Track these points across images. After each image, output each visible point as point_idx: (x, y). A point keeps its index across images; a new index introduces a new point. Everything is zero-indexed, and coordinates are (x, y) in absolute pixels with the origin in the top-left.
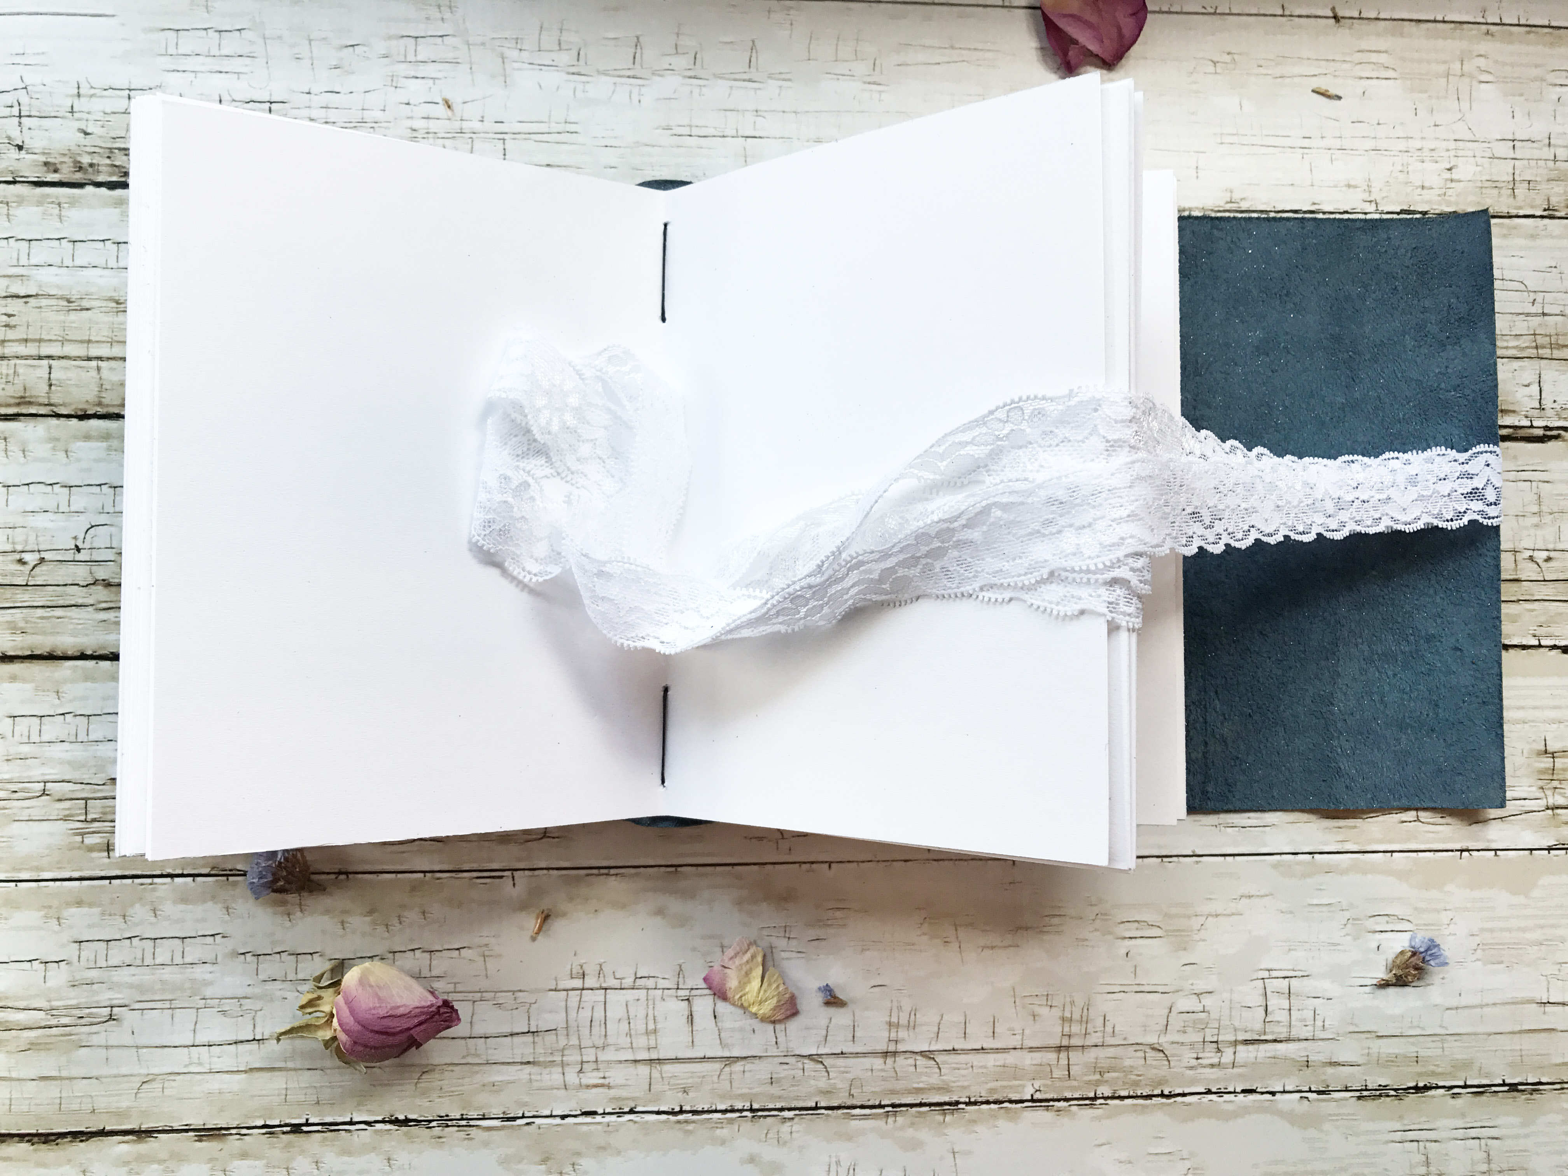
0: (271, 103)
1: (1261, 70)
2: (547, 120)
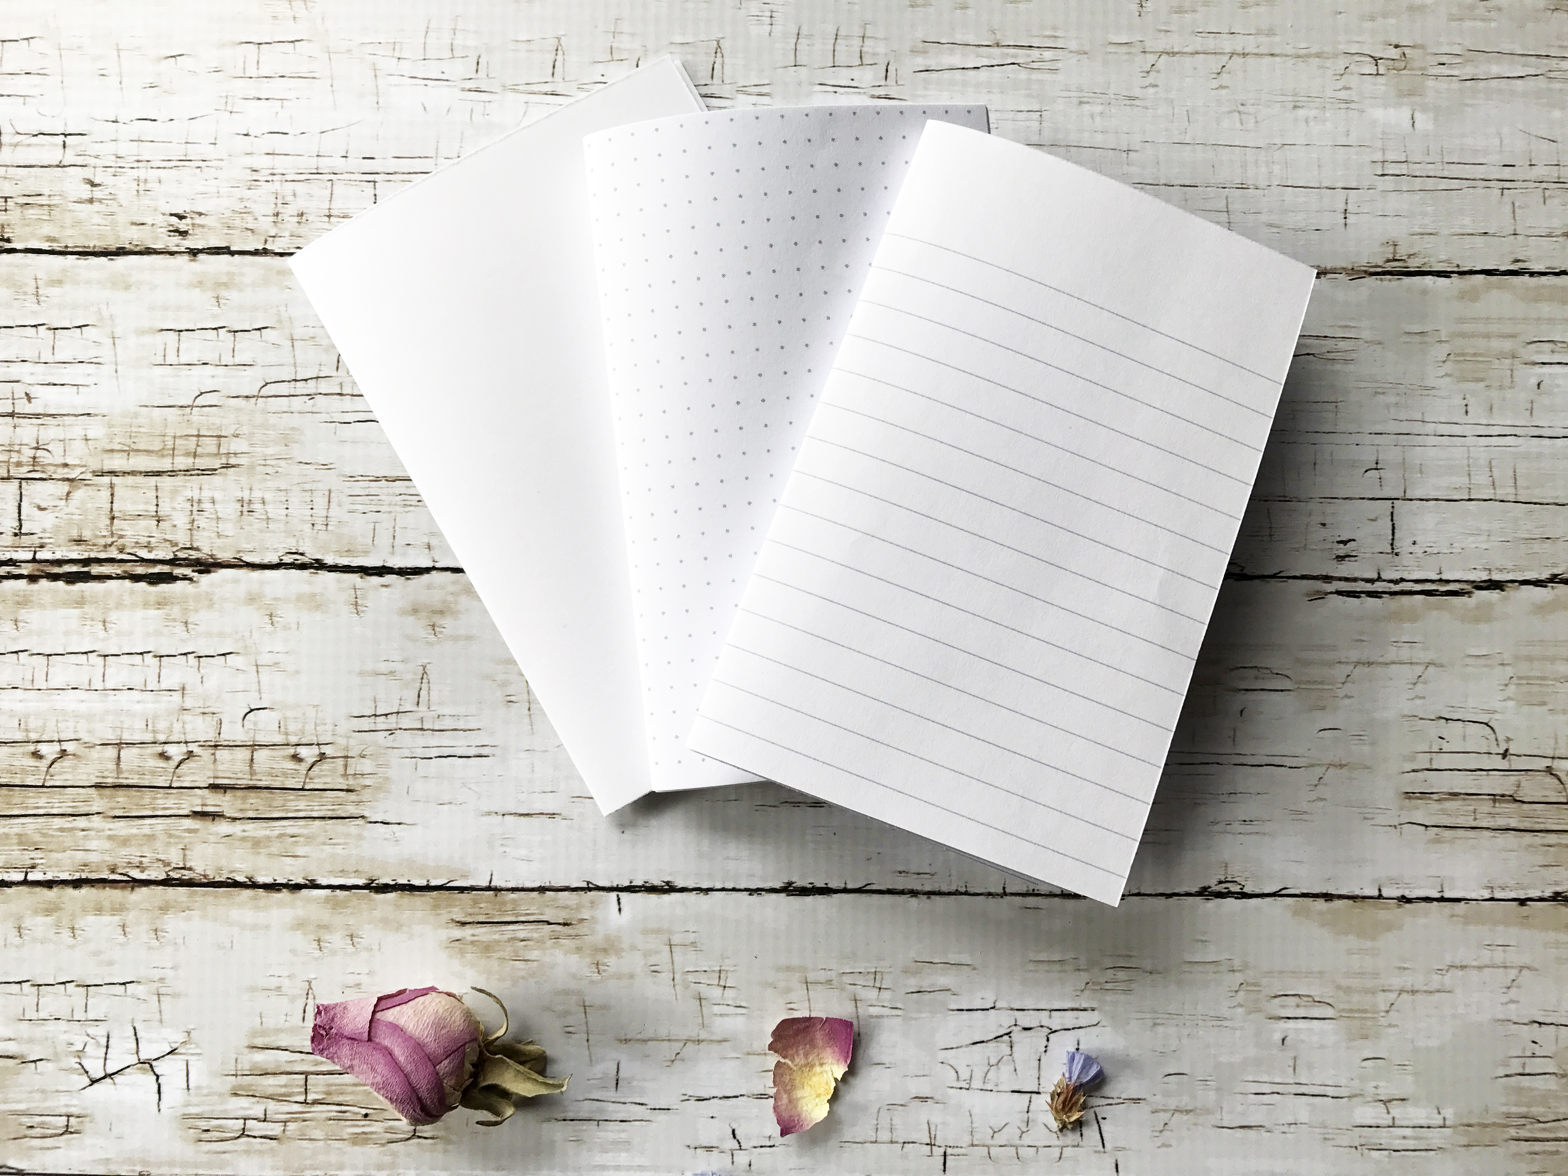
0: (66, 135)
1: (1443, 70)
2: (434, 155)
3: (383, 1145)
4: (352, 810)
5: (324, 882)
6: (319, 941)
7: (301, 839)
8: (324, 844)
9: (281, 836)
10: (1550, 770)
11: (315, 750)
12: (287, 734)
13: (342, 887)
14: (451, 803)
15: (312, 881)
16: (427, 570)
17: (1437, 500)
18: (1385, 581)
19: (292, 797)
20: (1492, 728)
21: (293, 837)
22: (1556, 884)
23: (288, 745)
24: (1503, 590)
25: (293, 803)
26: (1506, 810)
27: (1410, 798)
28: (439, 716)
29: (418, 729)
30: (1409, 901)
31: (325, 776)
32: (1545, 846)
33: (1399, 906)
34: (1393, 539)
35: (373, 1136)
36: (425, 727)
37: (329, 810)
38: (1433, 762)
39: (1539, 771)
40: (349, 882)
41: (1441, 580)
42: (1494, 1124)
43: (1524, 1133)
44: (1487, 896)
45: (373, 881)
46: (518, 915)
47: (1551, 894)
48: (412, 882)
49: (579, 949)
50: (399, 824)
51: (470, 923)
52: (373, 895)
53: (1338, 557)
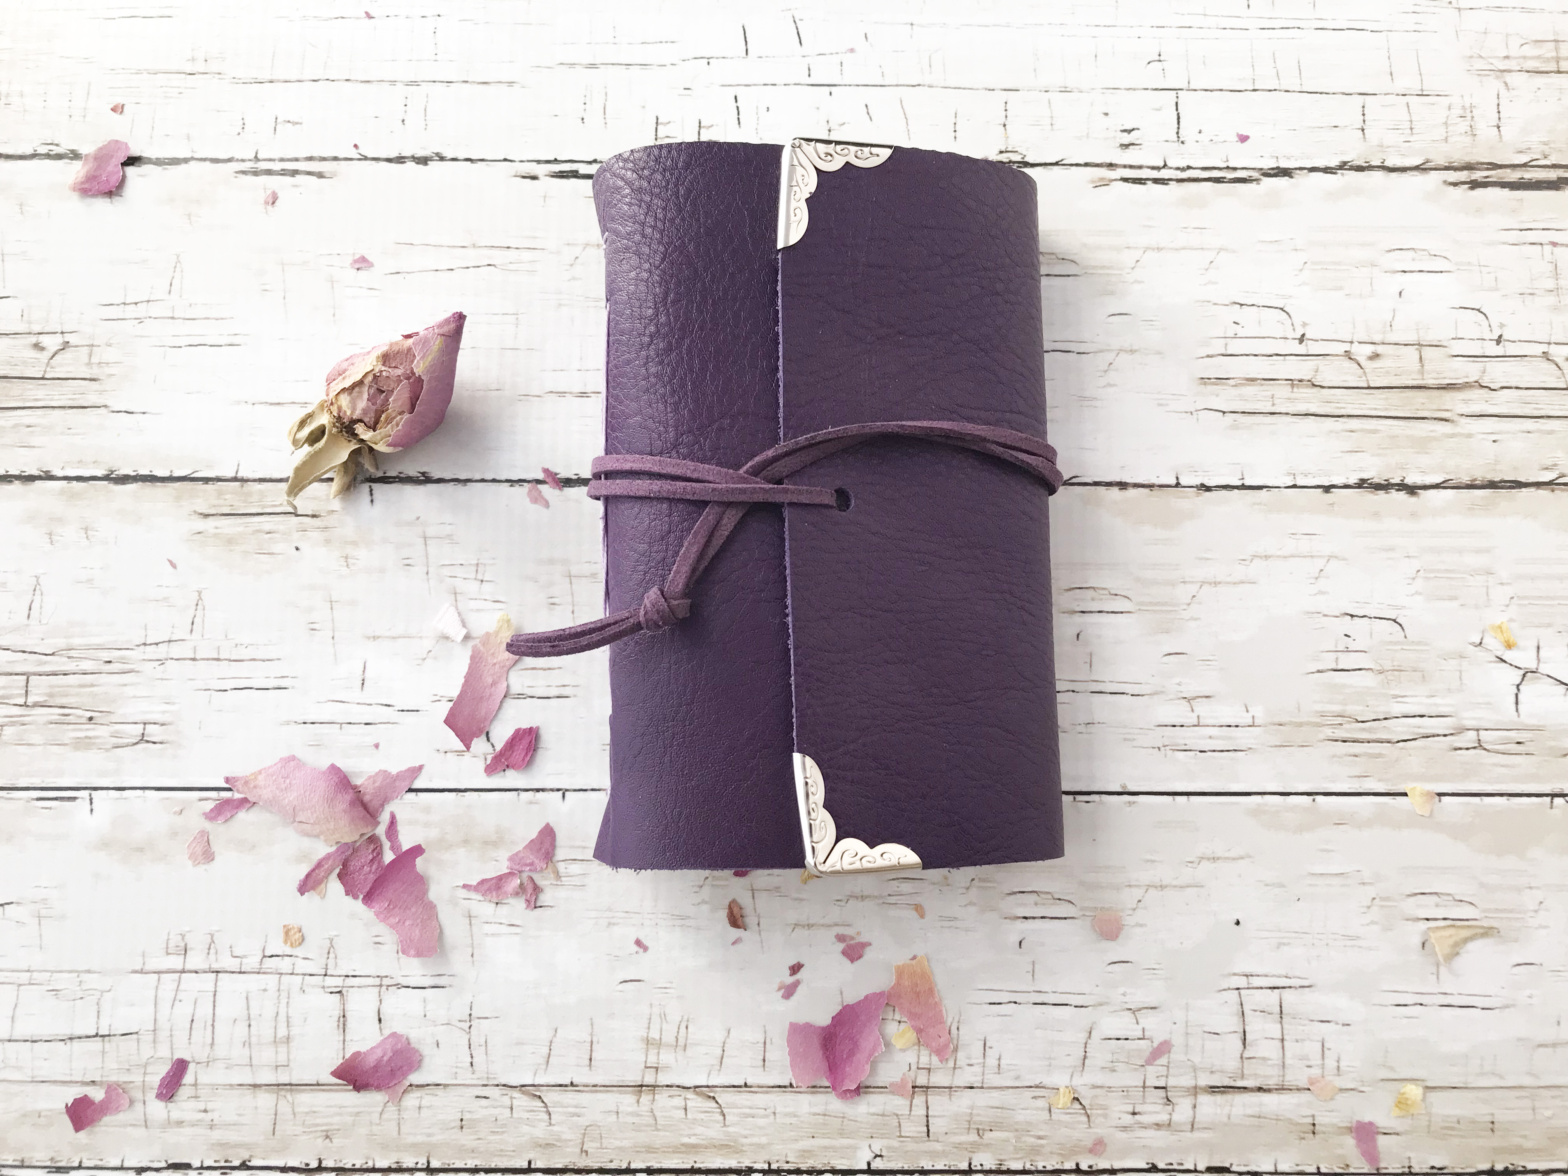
3: (107, 750)
4: (92, 399)
5: (60, 474)
6: (50, 534)
7: (38, 429)
8: (62, 434)
9: (16, 426)
10: (1348, 355)
11: (58, 340)
12: (30, 322)
13: (79, 479)
14: (198, 392)
15: (46, 472)
16: (186, 160)
17: (1221, 90)
18: (1171, 168)
19: (30, 387)
20: (1288, 313)
21: (29, 426)
22: (1361, 470)
23: (30, 333)
24: (1292, 177)
25: (32, 393)
26: (1305, 395)
27: (1205, 384)
28: (191, 305)
29: (168, 318)
30: (1208, 489)
31: (65, 365)
32: (1347, 431)
33: (1198, 495)
34: (1178, 128)
35: (97, 741)
36: (176, 316)
37: (70, 399)
38: (1228, 347)
39: (1337, 355)
40: (87, 473)
41: (1228, 168)
42: (1308, 724)
43: (1341, 734)
44: (1291, 484)
45: (112, 472)
46: (264, 507)
47: (1356, 481)
48: (155, 473)
49: (327, 541)
50: (144, 413)
51: (213, 515)
52: (112, 487)
53: (1122, 145)
